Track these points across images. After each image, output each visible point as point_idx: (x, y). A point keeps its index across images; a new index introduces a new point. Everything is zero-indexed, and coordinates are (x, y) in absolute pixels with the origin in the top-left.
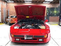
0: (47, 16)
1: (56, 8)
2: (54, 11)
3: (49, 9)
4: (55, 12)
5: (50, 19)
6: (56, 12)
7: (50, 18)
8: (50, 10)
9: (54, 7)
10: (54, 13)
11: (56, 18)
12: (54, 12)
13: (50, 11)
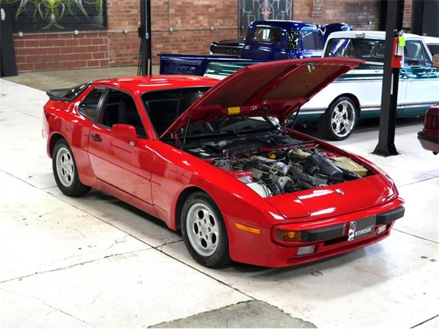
10: (43, 8)
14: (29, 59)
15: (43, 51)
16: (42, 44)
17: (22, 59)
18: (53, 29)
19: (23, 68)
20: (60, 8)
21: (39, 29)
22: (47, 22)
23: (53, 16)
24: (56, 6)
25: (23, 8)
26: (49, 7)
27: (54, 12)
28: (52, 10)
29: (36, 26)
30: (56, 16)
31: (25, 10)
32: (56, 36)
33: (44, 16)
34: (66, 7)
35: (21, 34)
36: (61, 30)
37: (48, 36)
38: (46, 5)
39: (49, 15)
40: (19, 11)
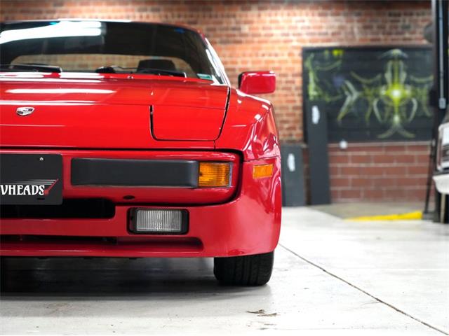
0: (306, 138)
1: (404, 49)
2: (384, 82)
3: (333, 59)
4: (396, 93)
5: (345, 171)
6: (408, 92)
7: (345, 159)
8: (345, 72)
9: (383, 40)
10: (381, 106)
11: (410, 159)
12: (383, 92)
13: (338, 80)
14: (355, 183)
15: (378, 171)
16: (378, 160)
17: (343, 182)
18: (396, 137)
19: (345, 195)
20: (409, 106)
21: (373, 138)
22: (386, 126)
23: (397, 119)
24: (403, 103)
25: (349, 107)
26: (390, 104)
27: (400, 112)
28: (396, 110)
29: (368, 133)
30: (402, 118)
31: (353, 109)
32: (402, 148)
33: (382, 117)
34: (420, 105)
35: (344, 145)
36: (409, 139)
37: (388, 148)
38: (386, 102)
39: (391, 117)
40: (344, 111)
